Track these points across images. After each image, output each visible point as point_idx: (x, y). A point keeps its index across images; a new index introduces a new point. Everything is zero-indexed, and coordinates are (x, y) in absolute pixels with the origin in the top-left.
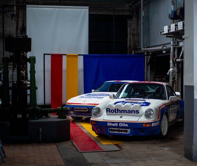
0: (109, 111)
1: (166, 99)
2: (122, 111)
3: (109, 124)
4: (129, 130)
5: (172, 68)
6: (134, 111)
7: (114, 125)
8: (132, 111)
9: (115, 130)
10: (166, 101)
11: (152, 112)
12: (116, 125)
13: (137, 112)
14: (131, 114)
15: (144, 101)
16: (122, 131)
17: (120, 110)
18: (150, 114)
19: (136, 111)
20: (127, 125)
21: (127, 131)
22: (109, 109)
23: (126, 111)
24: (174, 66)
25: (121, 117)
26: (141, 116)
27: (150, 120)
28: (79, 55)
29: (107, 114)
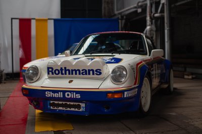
0: (52, 71)
1: (146, 54)
2: (72, 70)
3: (48, 95)
4: (83, 105)
5: (150, 25)
6: (93, 70)
7: (56, 95)
8: (89, 70)
9: (59, 105)
10: (147, 57)
11: (124, 73)
12: (60, 95)
13: (99, 72)
14: (88, 76)
15: (111, 57)
16: (71, 106)
17: (69, 70)
18: (121, 76)
19: (96, 71)
20: (78, 96)
21: (79, 107)
22: (52, 69)
23: (79, 70)
24: (152, 23)
25: (70, 82)
26: (104, 79)
27: (121, 87)
28: (49, 19)
29: (49, 78)
